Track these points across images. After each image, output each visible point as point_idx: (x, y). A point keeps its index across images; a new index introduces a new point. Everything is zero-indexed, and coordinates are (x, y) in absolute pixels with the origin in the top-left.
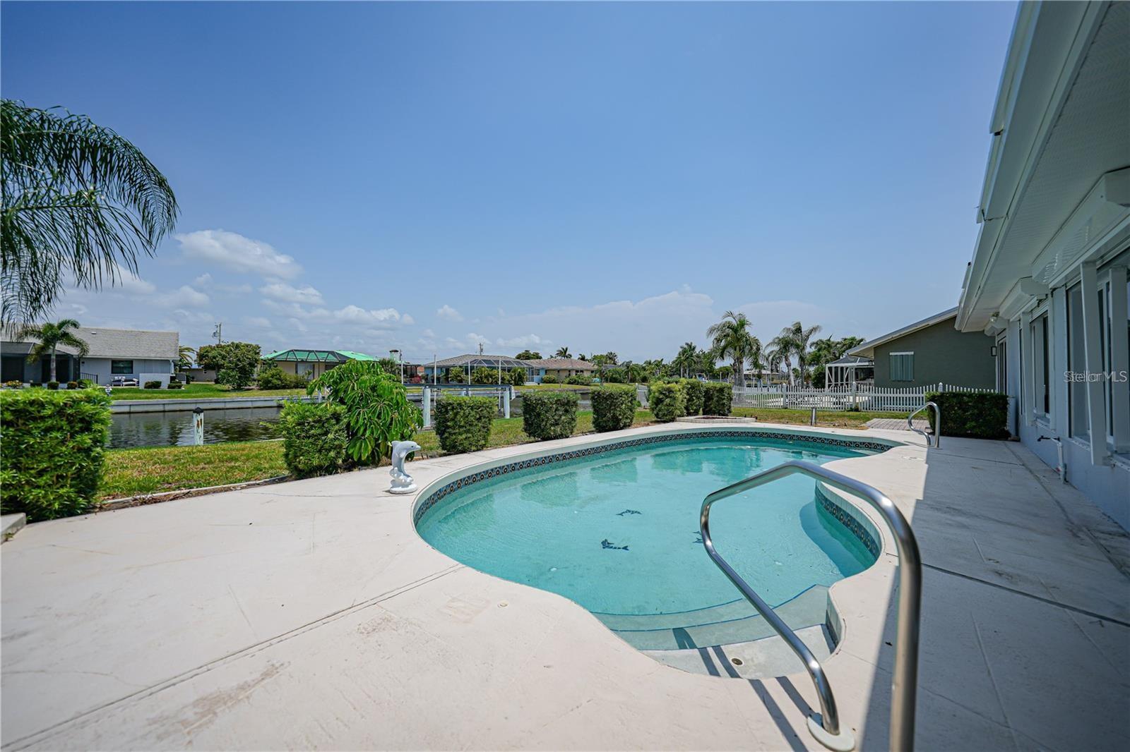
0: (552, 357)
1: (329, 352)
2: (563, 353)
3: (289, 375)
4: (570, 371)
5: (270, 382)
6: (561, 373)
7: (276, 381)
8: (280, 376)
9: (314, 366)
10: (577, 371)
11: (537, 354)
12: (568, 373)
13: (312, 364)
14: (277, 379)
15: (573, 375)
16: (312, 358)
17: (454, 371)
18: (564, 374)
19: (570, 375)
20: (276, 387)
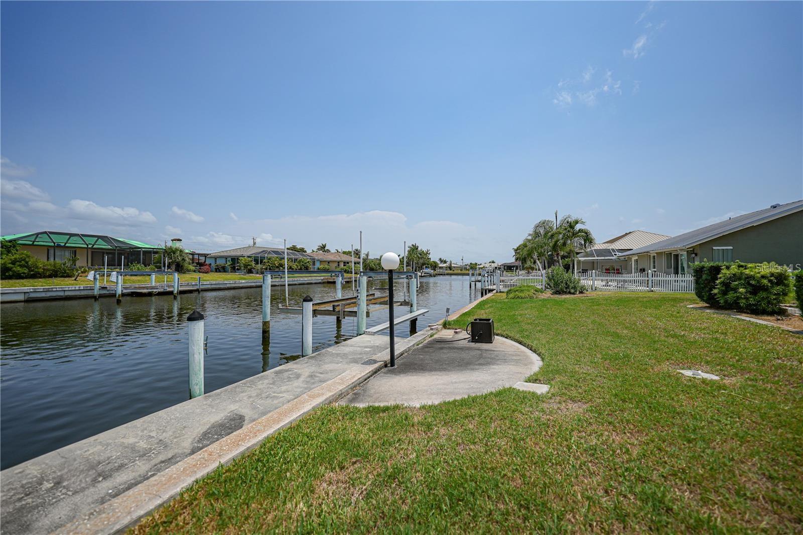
0: (313, 251)
1: (99, 237)
2: (323, 248)
3: (41, 261)
4: (339, 262)
5: (9, 269)
6: (330, 264)
7: (18, 268)
8: (27, 263)
9: (75, 251)
10: (344, 263)
11: (303, 249)
12: (336, 264)
13: (74, 249)
14: (21, 266)
15: (342, 265)
16: (75, 243)
17: (243, 261)
18: (334, 265)
19: (339, 265)
20: (19, 276)
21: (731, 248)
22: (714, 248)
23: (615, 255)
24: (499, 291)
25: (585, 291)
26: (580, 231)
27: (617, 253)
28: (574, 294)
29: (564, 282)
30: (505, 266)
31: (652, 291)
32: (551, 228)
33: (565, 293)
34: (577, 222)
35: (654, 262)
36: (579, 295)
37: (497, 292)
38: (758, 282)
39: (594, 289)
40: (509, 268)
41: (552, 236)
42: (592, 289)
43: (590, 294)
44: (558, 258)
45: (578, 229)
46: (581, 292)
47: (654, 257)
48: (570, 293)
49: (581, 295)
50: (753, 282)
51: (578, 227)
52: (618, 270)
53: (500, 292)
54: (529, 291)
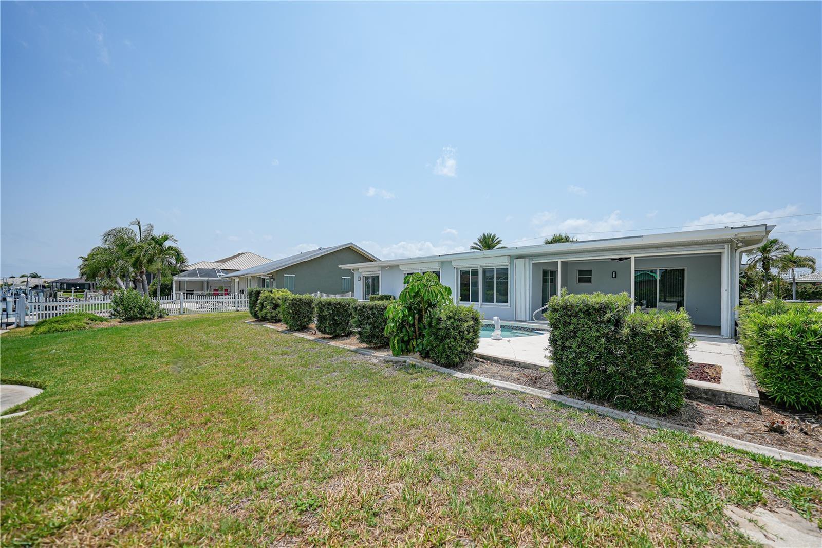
21: (294, 275)
22: (285, 275)
23: (221, 275)
24: (22, 324)
25: (166, 316)
26: (170, 248)
27: (222, 274)
28: (150, 319)
29: (137, 306)
30: (62, 284)
31: (238, 311)
32: (133, 240)
33: (141, 319)
34: (166, 238)
35: (250, 283)
36: (157, 320)
37: (18, 326)
38: (276, 301)
39: (182, 312)
40: (68, 286)
41: (132, 250)
42: (180, 312)
43: (170, 318)
44: (141, 277)
45: (167, 246)
46: (161, 317)
47: (250, 279)
48: (146, 319)
49: (160, 320)
50: (274, 302)
51: (167, 244)
52: (226, 290)
53: (26, 326)
54: (78, 320)
